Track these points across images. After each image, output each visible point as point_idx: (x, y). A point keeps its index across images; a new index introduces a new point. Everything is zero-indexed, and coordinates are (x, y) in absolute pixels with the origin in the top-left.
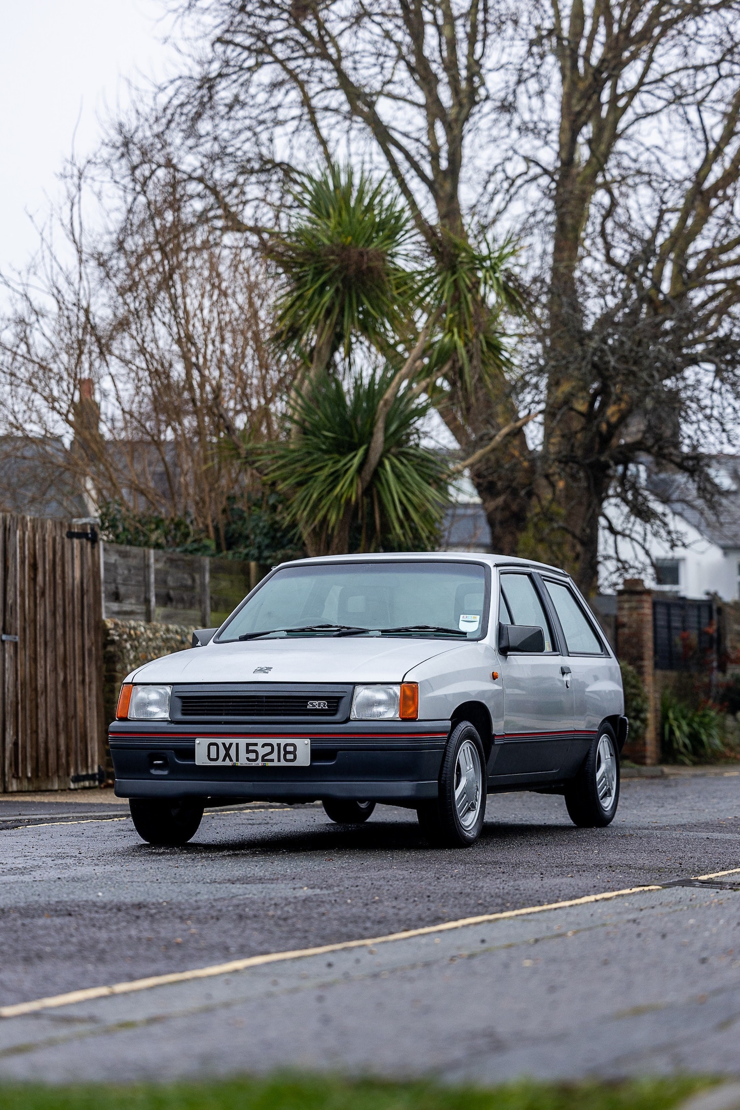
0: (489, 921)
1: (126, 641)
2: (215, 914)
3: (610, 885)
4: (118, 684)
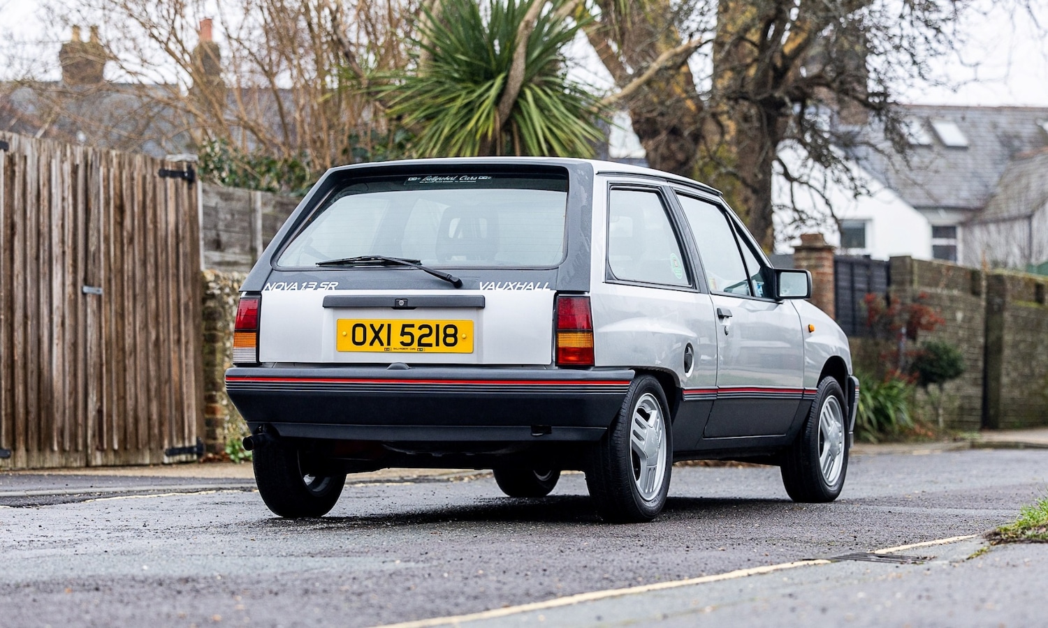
0: (613, 597)
1: (228, 295)
2: (275, 589)
3: (768, 559)
4: (219, 345)
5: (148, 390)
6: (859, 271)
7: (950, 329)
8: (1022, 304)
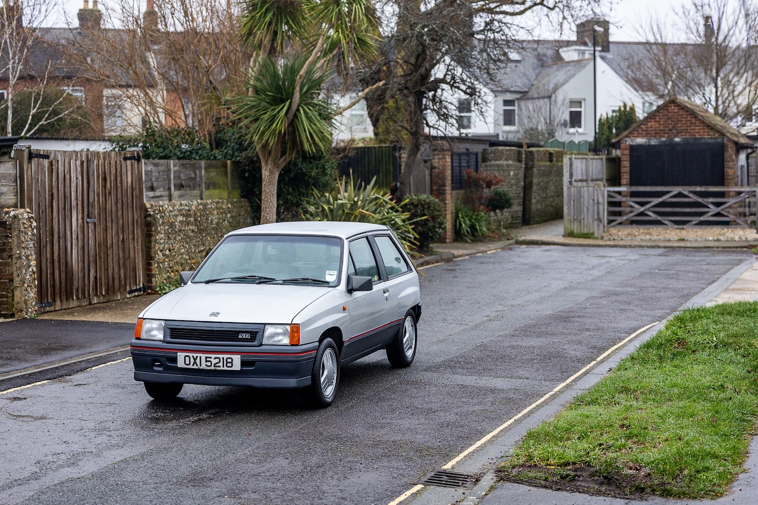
4: (153, 238)
5: (119, 264)
6: (463, 157)
7: (507, 180)
8: (542, 163)
